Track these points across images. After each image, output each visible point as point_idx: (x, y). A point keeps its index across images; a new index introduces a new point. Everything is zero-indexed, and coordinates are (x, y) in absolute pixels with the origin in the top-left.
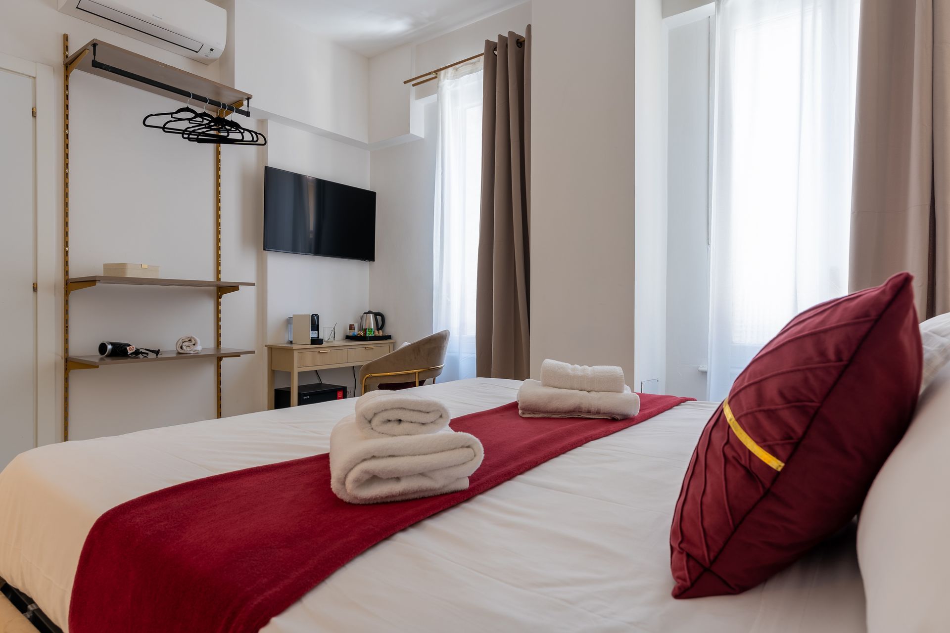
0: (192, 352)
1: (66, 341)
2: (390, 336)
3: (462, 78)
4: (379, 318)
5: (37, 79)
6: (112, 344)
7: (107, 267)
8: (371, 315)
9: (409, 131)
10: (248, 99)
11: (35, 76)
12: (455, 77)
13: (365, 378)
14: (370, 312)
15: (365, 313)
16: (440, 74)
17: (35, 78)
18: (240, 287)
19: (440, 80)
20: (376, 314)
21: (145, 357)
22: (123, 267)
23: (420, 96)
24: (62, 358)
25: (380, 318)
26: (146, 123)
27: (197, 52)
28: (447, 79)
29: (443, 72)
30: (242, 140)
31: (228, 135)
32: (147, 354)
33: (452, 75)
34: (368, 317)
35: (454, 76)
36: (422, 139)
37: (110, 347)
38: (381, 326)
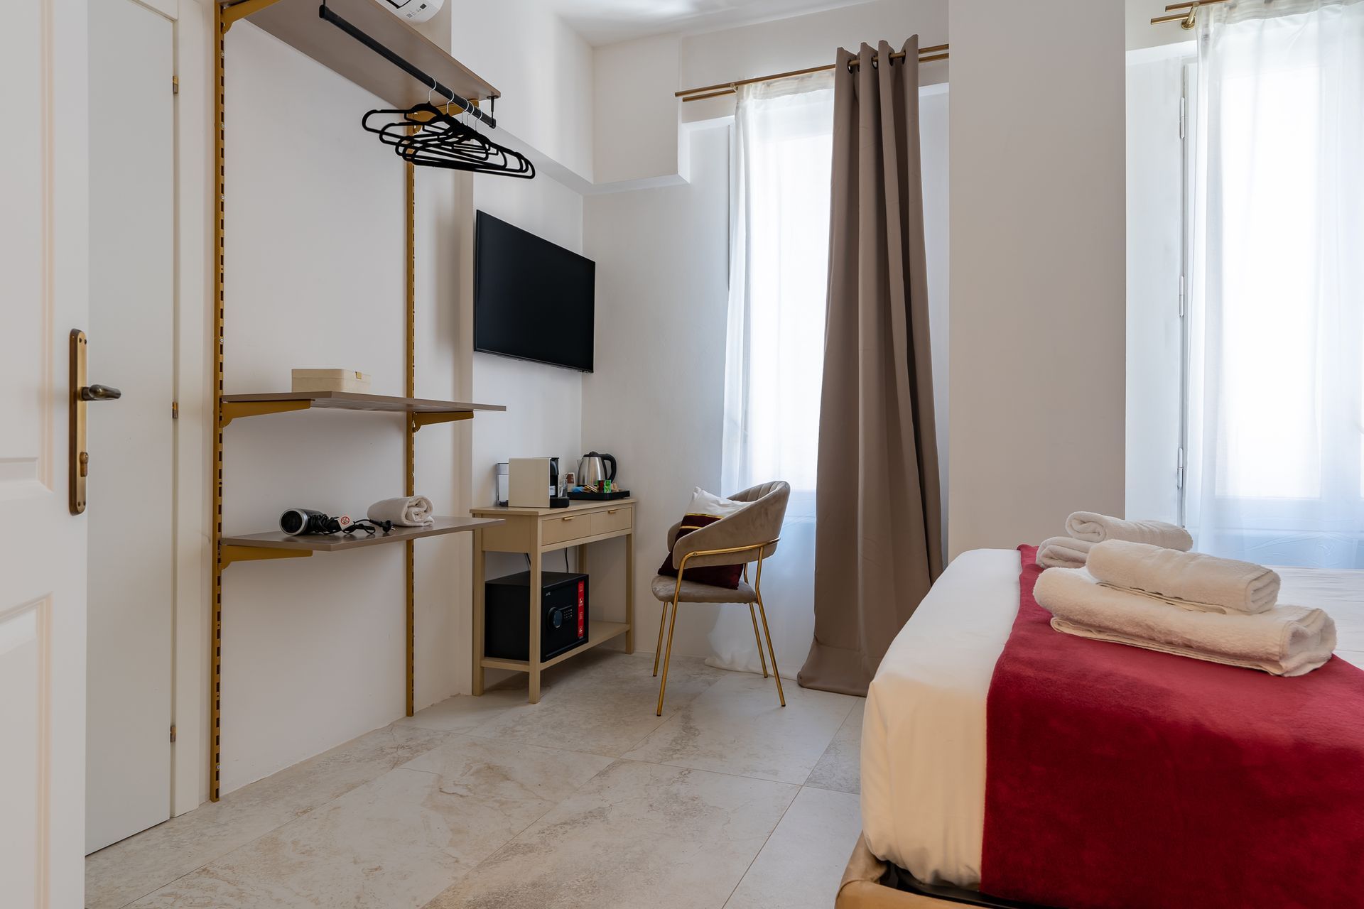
0: (422, 524)
1: (218, 510)
2: (628, 492)
3: (776, 98)
4: (608, 463)
5: (181, 23)
6: (307, 512)
7: (298, 374)
8: (597, 458)
9: (676, 171)
10: (492, 98)
11: (176, 18)
12: (766, 96)
13: (684, 559)
14: (592, 455)
15: (585, 456)
16: (742, 90)
17: (173, 21)
18: (476, 413)
19: (742, 98)
20: (605, 458)
21: (371, 534)
22: (335, 375)
23: (692, 117)
24: (210, 541)
25: (610, 462)
26: (368, 125)
27: (398, 7)
28: (755, 98)
29: (746, 86)
30: (503, 168)
31: (487, 158)
32: (372, 528)
33: (762, 92)
34: (592, 462)
35: (764, 94)
36: (687, 184)
37: (305, 518)
38: (611, 473)
